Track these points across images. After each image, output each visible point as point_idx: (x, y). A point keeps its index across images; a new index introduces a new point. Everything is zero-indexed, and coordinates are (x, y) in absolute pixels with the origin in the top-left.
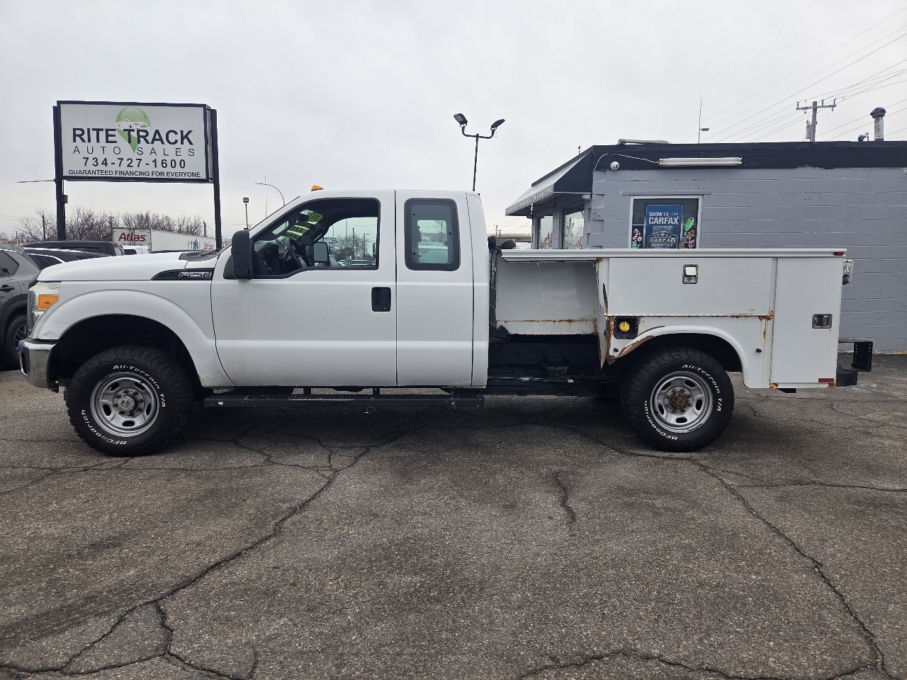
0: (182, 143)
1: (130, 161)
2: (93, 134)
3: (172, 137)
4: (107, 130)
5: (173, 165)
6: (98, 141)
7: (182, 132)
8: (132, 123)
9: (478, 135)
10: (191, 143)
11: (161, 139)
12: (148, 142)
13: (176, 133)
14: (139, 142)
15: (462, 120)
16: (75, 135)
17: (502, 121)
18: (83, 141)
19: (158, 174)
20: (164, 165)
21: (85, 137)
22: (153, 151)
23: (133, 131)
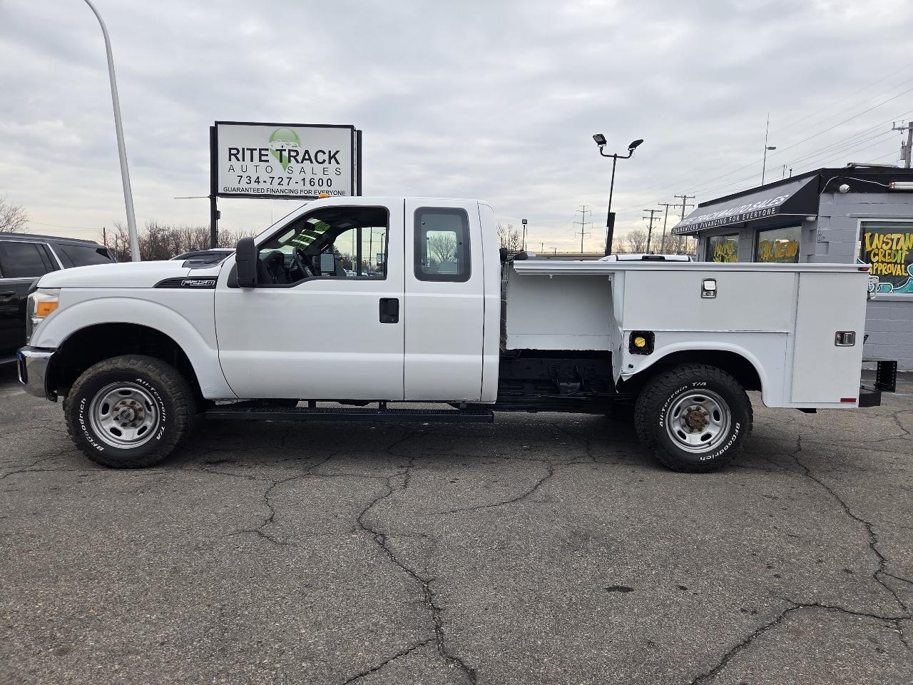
0: (330, 163)
1: (281, 179)
2: (248, 153)
3: (321, 157)
4: (260, 150)
5: (321, 184)
6: (252, 160)
7: (330, 152)
8: (284, 144)
9: (616, 155)
10: (338, 163)
11: (310, 159)
12: (298, 162)
13: (324, 153)
14: (289, 161)
15: (601, 140)
16: (230, 154)
17: (641, 141)
18: (238, 160)
19: (306, 192)
20: (312, 183)
21: (240, 156)
22: (302, 171)
23: (285, 150)
